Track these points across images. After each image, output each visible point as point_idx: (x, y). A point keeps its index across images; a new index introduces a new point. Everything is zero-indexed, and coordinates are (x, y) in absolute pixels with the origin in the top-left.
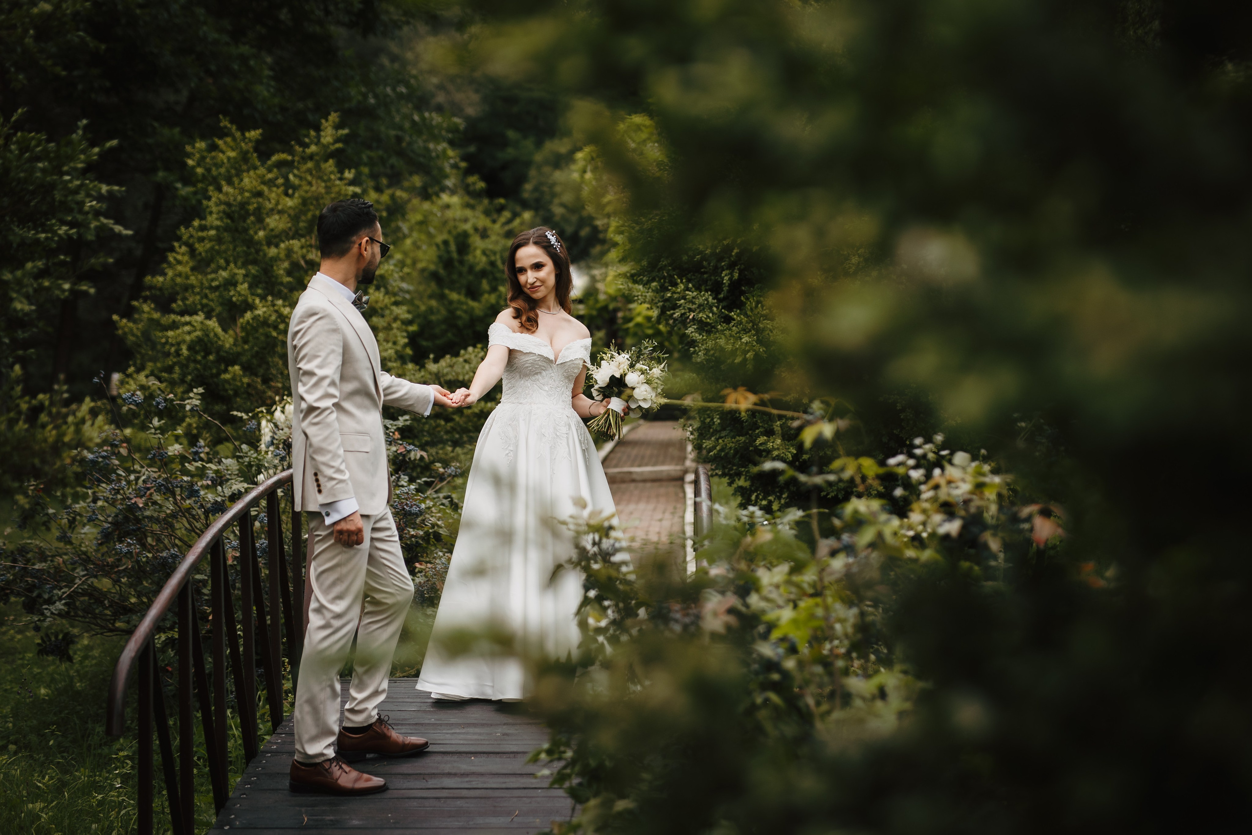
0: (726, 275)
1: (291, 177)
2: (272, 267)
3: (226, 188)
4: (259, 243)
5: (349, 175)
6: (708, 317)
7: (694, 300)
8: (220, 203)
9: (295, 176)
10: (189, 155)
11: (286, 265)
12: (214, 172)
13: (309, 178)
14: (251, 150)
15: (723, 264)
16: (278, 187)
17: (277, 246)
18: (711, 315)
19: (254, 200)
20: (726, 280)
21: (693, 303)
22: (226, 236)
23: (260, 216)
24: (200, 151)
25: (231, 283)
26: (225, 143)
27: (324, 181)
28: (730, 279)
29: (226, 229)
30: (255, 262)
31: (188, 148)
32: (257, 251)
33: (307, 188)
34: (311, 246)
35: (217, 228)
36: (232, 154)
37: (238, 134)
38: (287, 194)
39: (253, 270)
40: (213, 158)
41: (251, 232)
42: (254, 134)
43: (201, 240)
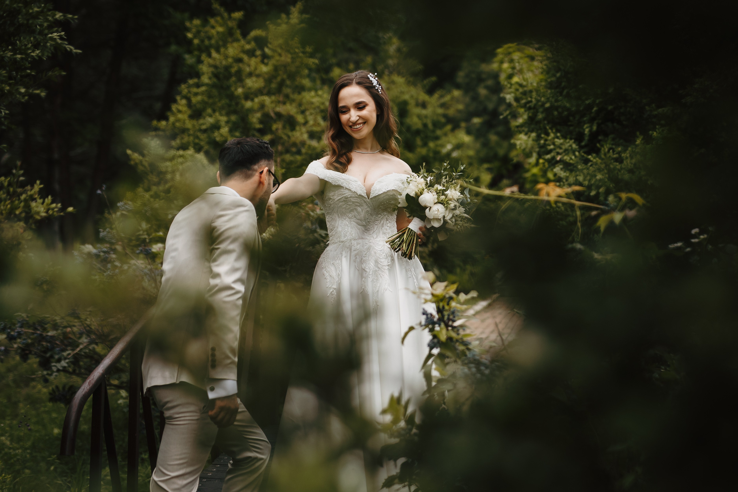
0: (587, 128)
1: (266, 50)
2: (247, 115)
3: (214, 54)
4: (238, 97)
5: (309, 49)
6: (571, 159)
7: (561, 146)
8: (210, 66)
9: (270, 49)
10: (188, 30)
11: (258, 115)
12: (207, 42)
13: (279, 51)
14: (235, 27)
15: (585, 119)
16: (256, 57)
17: (252, 100)
18: (573, 157)
19: (235, 64)
20: (587, 131)
21: (561, 148)
22: (215, 92)
23: (240, 77)
24: (196, 26)
25: (216, 127)
26: (217, 22)
27: (291, 54)
28: (590, 131)
29: (214, 86)
30: (235, 112)
31: (188, 24)
32: (237, 104)
33: (277, 58)
34: (279, 102)
35: (207, 85)
36: (220, 29)
37: (226, 15)
38: (262, 62)
39: (233, 118)
40: (206, 32)
41: (233, 89)
42: (238, 15)
43: (196, 94)
